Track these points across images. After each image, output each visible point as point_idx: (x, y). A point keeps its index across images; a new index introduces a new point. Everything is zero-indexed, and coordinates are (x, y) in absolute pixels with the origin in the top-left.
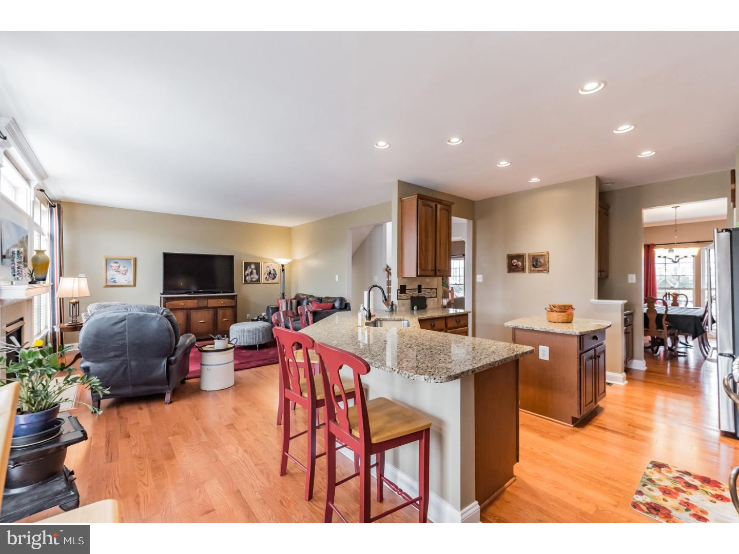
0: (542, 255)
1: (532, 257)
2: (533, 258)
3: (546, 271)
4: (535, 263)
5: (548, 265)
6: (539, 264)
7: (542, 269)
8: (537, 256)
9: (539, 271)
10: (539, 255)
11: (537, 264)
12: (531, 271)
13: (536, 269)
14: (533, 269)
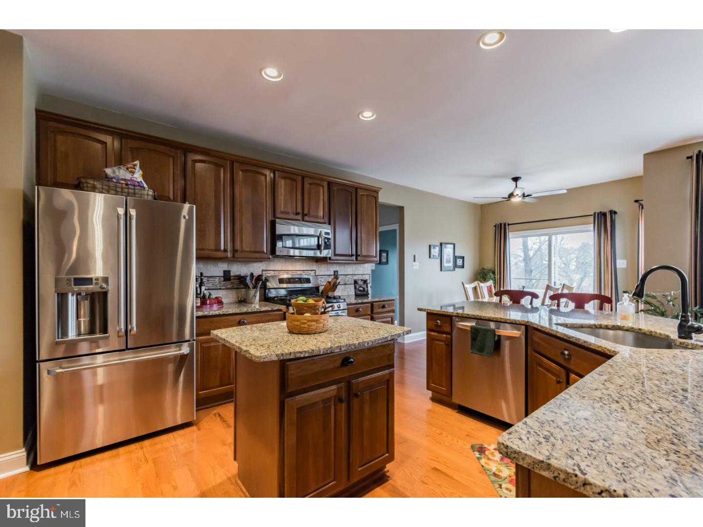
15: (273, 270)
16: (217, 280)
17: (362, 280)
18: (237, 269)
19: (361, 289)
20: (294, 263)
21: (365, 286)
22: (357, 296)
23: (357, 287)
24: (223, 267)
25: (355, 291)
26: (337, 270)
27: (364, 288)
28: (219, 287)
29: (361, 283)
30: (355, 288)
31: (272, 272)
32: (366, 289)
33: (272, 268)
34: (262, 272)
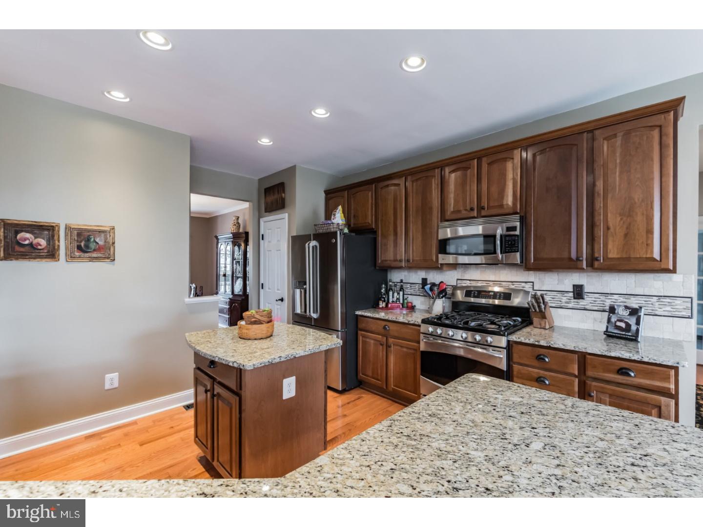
0: (100, 232)
1: (76, 232)
2: (79, 235)
3: (108, 258)
4: (82, 244)
5: (112, 249)
6: (93, 246)
7: (100, 255)
8: (89, 231)
9: (92, 259)
10: (95, 231)
11: (87, 246)
12: (71, 257)
13: (87, 255)
14: (77, 254)
15: (470, 280)
16: (417, 286)
17: (627, 307)
18: (434, 277)
19: (623, 325)
20: (497, 271)
21: (632, 321)
22: (609, 335)
23: (613, 319)
24: (422, 274)
25: (607, 327)
26: (580, 283)
27: (628, 326)
28: (418, 294)
29: (622, 312)
30: (609, 321)
31: (468, 281)
32: (634, 328)
33: (467, 277)
34: (457, 281)
